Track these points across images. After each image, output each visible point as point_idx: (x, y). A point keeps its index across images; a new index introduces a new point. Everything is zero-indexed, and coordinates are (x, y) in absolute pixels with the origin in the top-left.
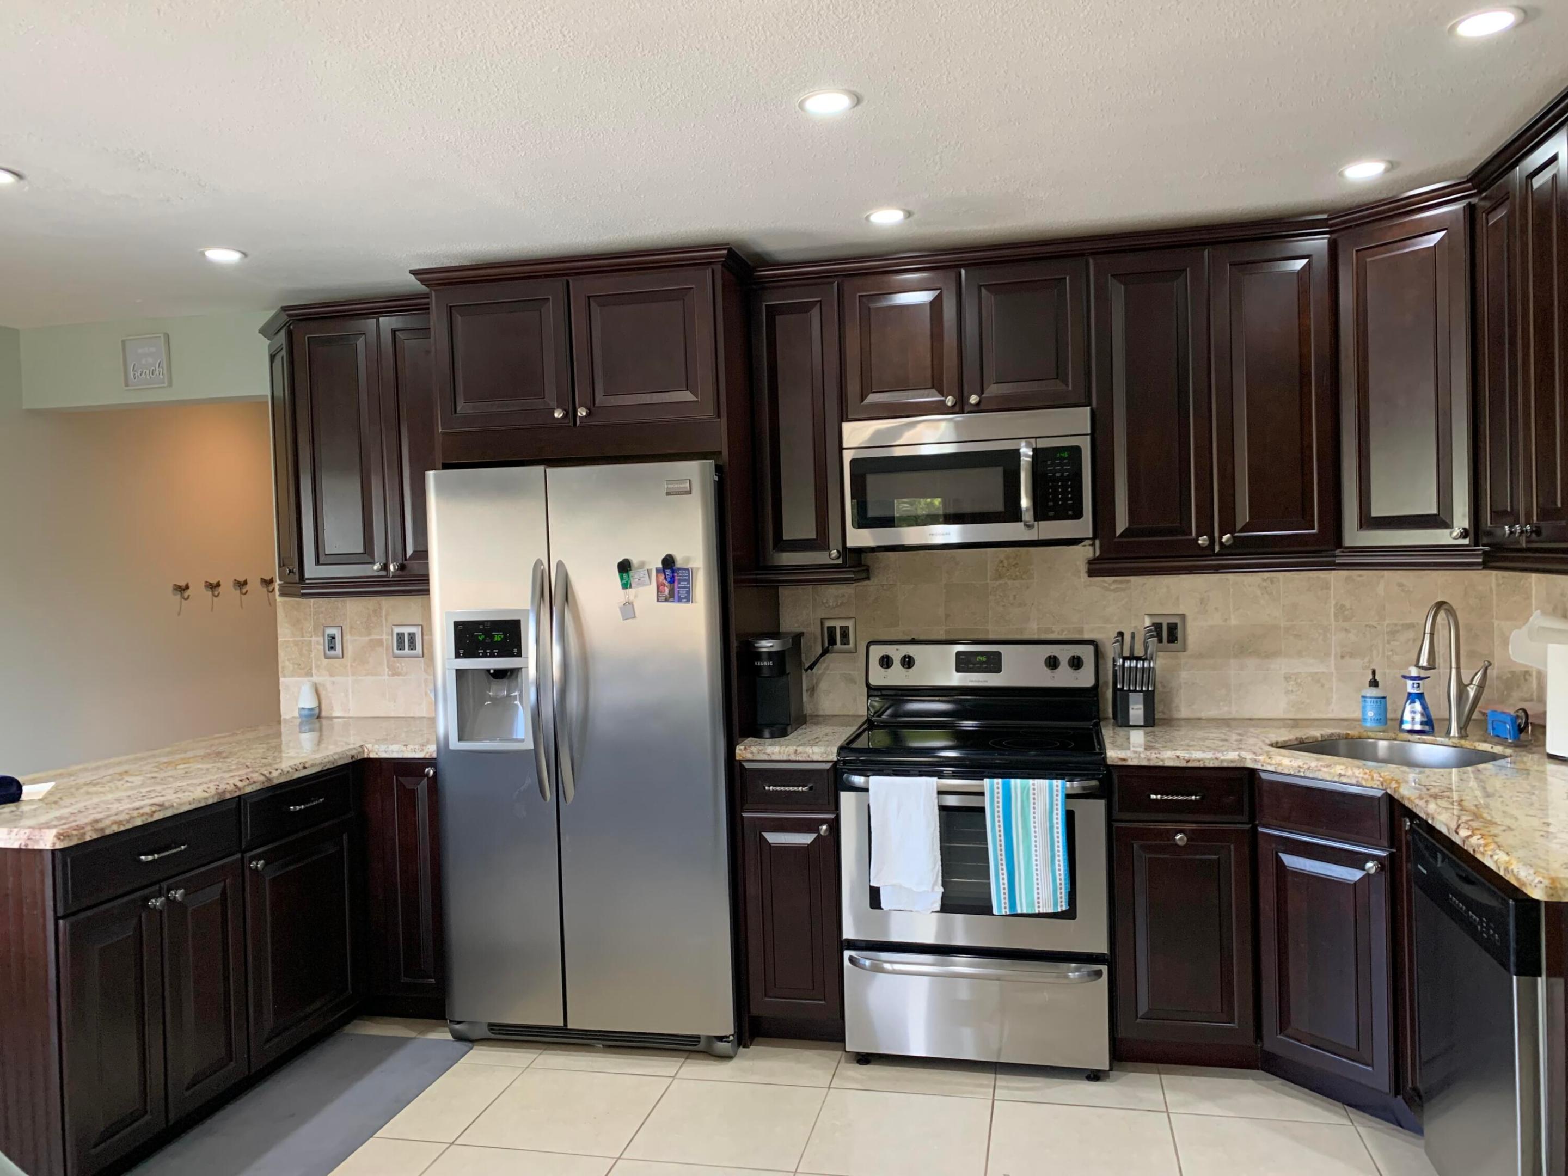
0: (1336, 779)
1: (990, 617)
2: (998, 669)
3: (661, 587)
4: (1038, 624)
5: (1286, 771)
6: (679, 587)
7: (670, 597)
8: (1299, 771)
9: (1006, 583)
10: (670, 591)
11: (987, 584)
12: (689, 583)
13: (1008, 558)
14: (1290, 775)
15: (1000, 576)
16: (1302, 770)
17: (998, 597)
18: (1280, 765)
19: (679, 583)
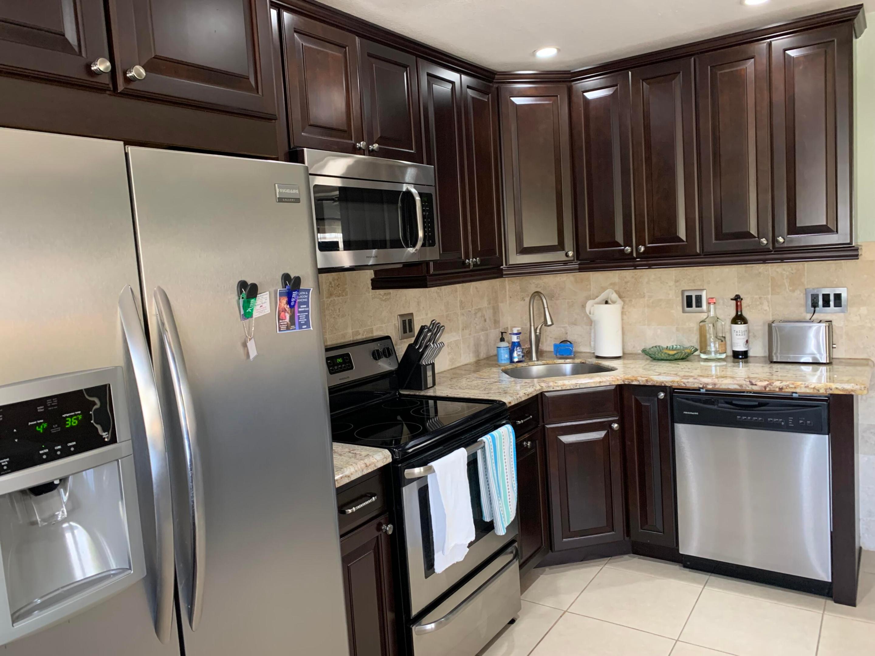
0: (598, 385)
1: (327, 327)
2: (350, 367)
3: (282, 314)
4: (352, 329)
5: (568, 388)
6: (300, 312)
7: (292, 325)
8: (576, 386)
9: (334, 300)
10: (290, 317)
11: (324, 301)
12: (308, 307)
13: (334, 280)
14: (571, 389)
15: (331, 295)
16: (578, 385)
17: (331, 311)
18: (564, 385)
19: (299, 307)
